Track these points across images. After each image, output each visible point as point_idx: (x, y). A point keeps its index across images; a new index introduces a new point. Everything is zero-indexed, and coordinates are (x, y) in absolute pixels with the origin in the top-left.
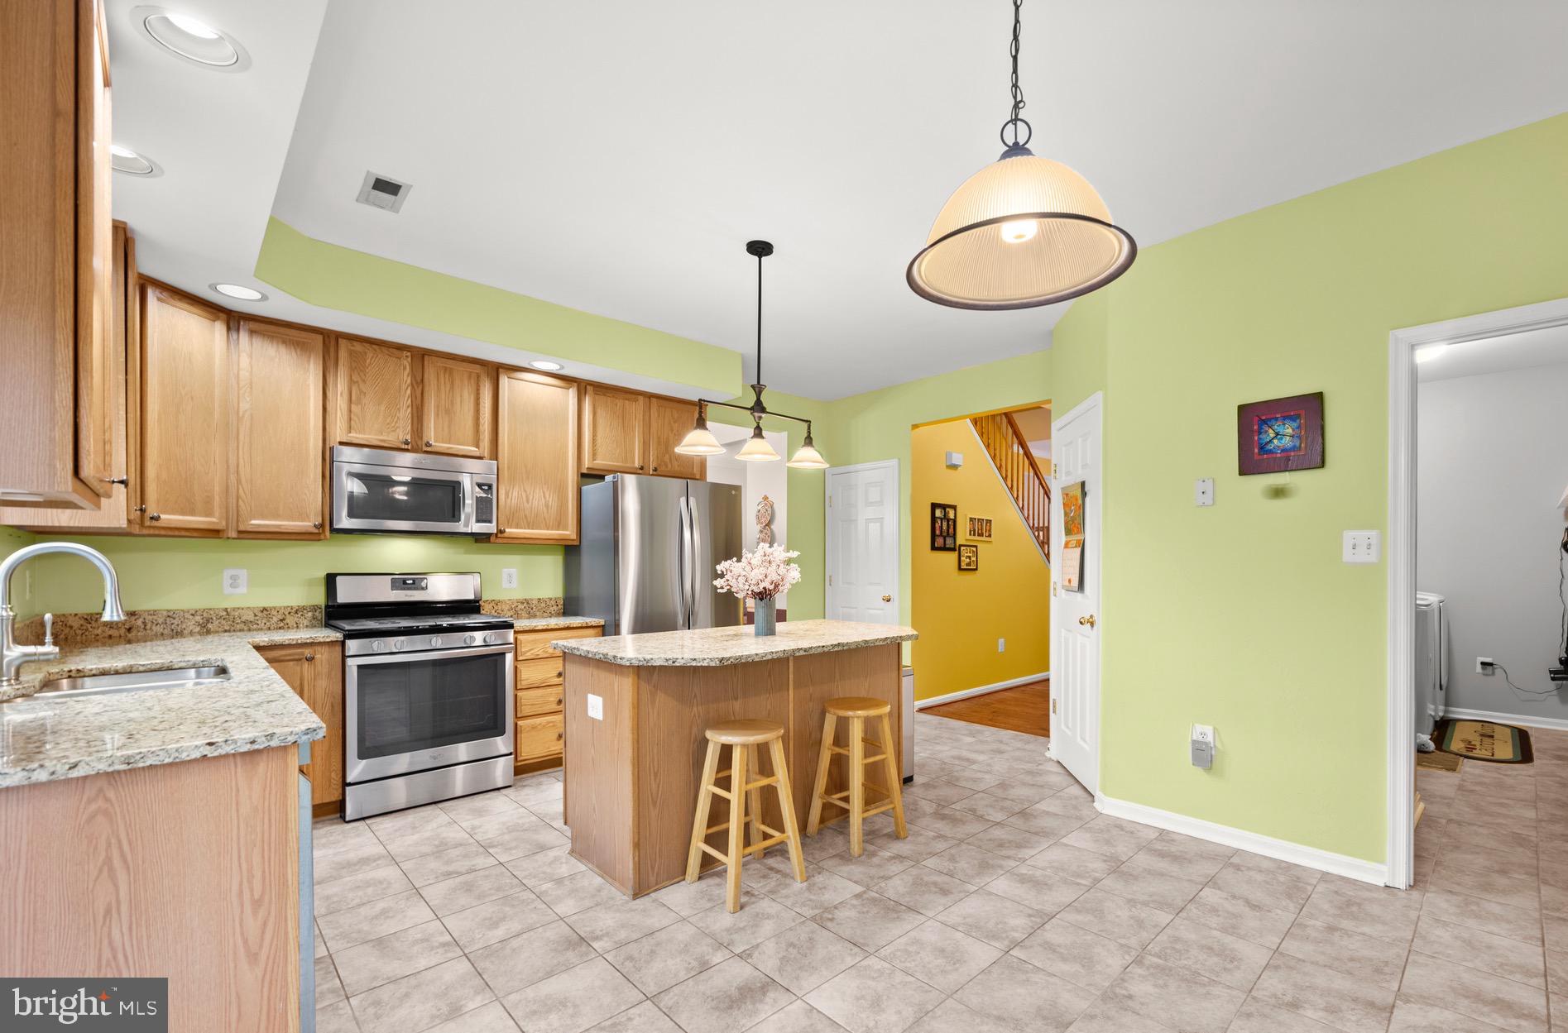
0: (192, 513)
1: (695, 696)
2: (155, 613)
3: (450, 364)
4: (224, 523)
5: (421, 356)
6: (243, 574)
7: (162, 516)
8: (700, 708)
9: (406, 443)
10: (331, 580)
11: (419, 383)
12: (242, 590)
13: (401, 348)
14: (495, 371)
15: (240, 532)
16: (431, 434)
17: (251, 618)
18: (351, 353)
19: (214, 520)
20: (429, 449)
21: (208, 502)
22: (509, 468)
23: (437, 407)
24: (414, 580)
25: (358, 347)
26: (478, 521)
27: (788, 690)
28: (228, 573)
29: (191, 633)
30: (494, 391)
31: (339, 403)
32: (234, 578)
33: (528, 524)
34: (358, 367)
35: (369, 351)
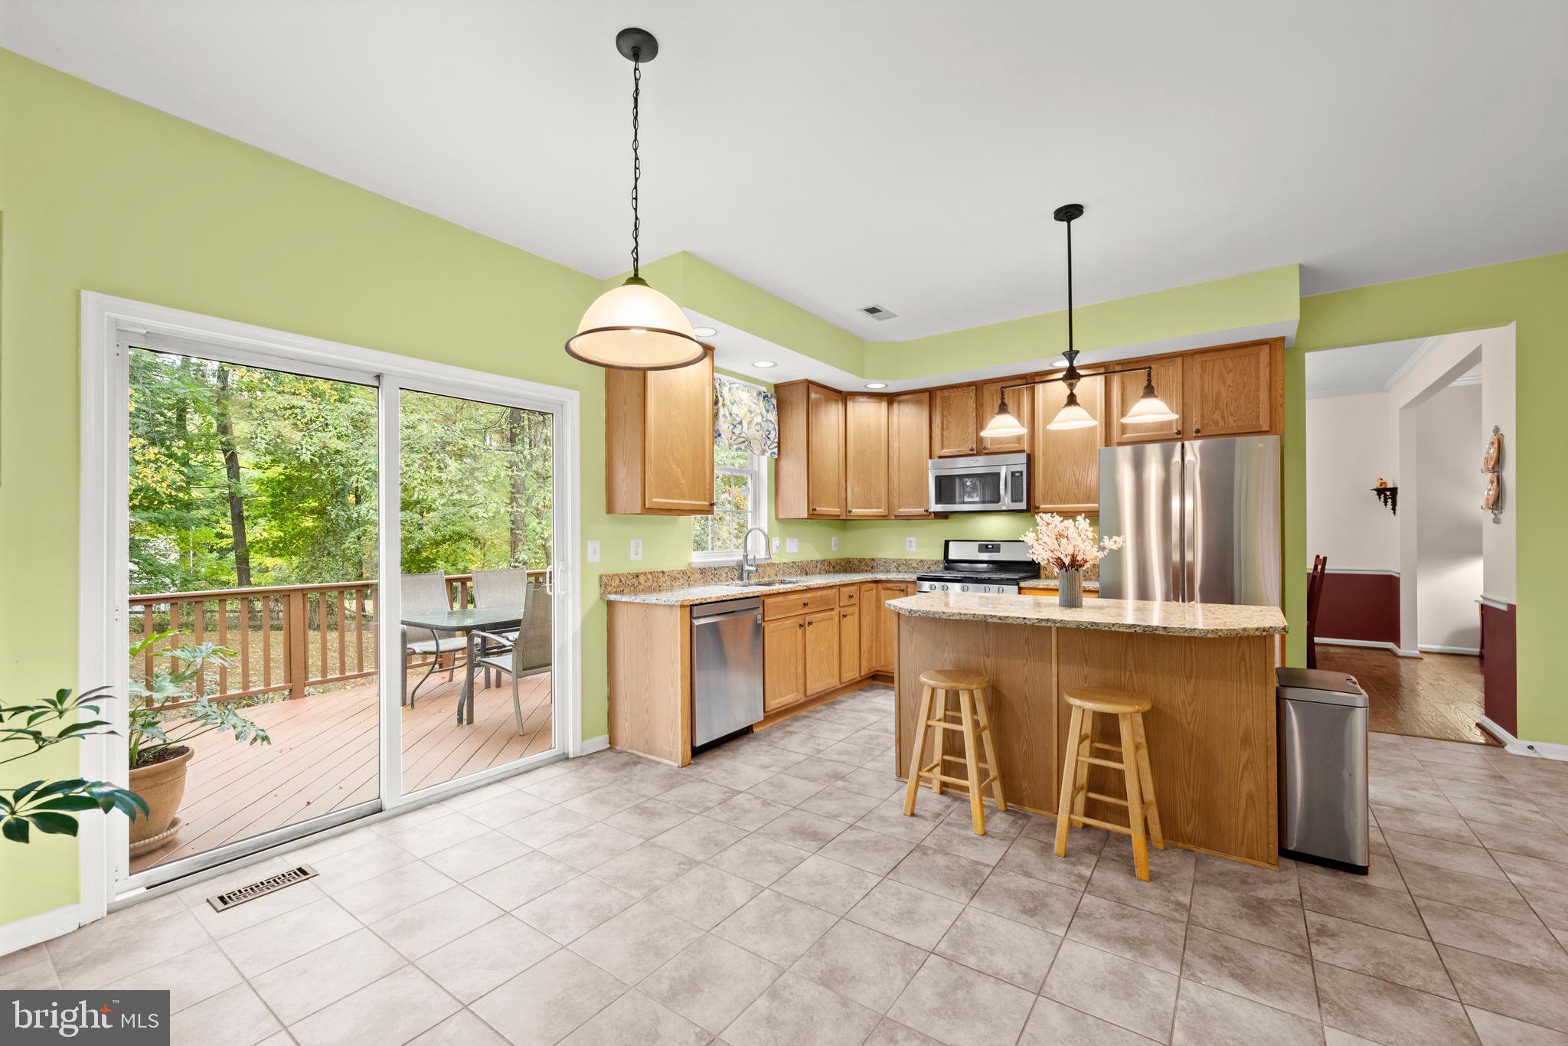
0: (871, 507)
2: (880, 560)
4: (887, 512)
5: (981, 386)
6: (913, 540)
7: (853, 510)
9: (972, 450)
10: (947, 543)
11: (980, 403)
12: (914, 549)
13: (968, 385)
14: (1031, 380)
15: (896, 516)
16: (988, 440)
17: (915, 565)
18: (943, 398)
19: (881, 510)
20: (986, 451)
21: (879, 501)
22: (1043, 455)
24: (993, 545)
25: (946, 393)
26: (1013, 501)
27: (1051, 662)
28: (909, 539)
29: (893, 572)
30: (1030, 396)
31: (937, 431)
32: (911, 542)
33: (1061, 500)
34: (947, 405)
35: (952, 393)
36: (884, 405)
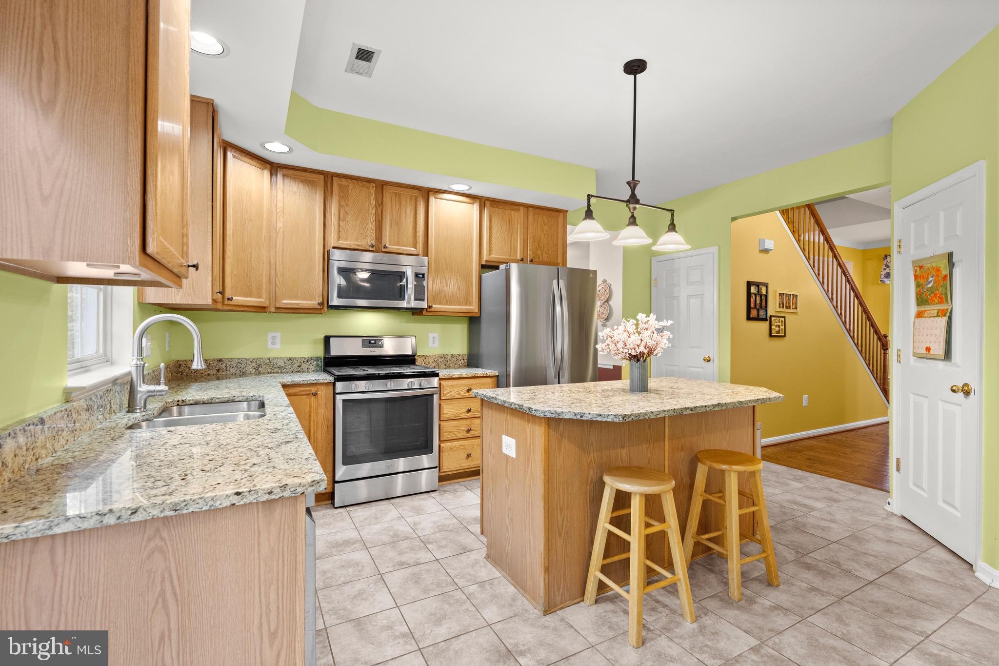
0: (251, 297)
1: (592, 444)
2: (231, 360)
3: (399, 190)
4: (268, 302)
5: (381, 186)
6: (278, 335)
7: (234, 298)
8: (595, 454)
9: (372, 246)
10: (327, 339)
11: (380, 204)
12: (278, 346)
13: (370, 181)
14: (426, 193)
15: (277, 308)
16: (387, 240)
17: (282, 364)
18: (341, 187)
19: (262, 300)
20: (386, 250)
21: (259, 288)
22: (435, 262)
23: (391, 221)
24: (375, 341)
25: (344, 182)
26: (416, 300)
27: (664, 441)
28: (270, 335)
29: (250, 373)
30: (426, 208)
31: (333, 220)
32: (274, 338)
33: (447, 301)
34: (344, 196)
35: (351, 184)
36: (266, 173)
